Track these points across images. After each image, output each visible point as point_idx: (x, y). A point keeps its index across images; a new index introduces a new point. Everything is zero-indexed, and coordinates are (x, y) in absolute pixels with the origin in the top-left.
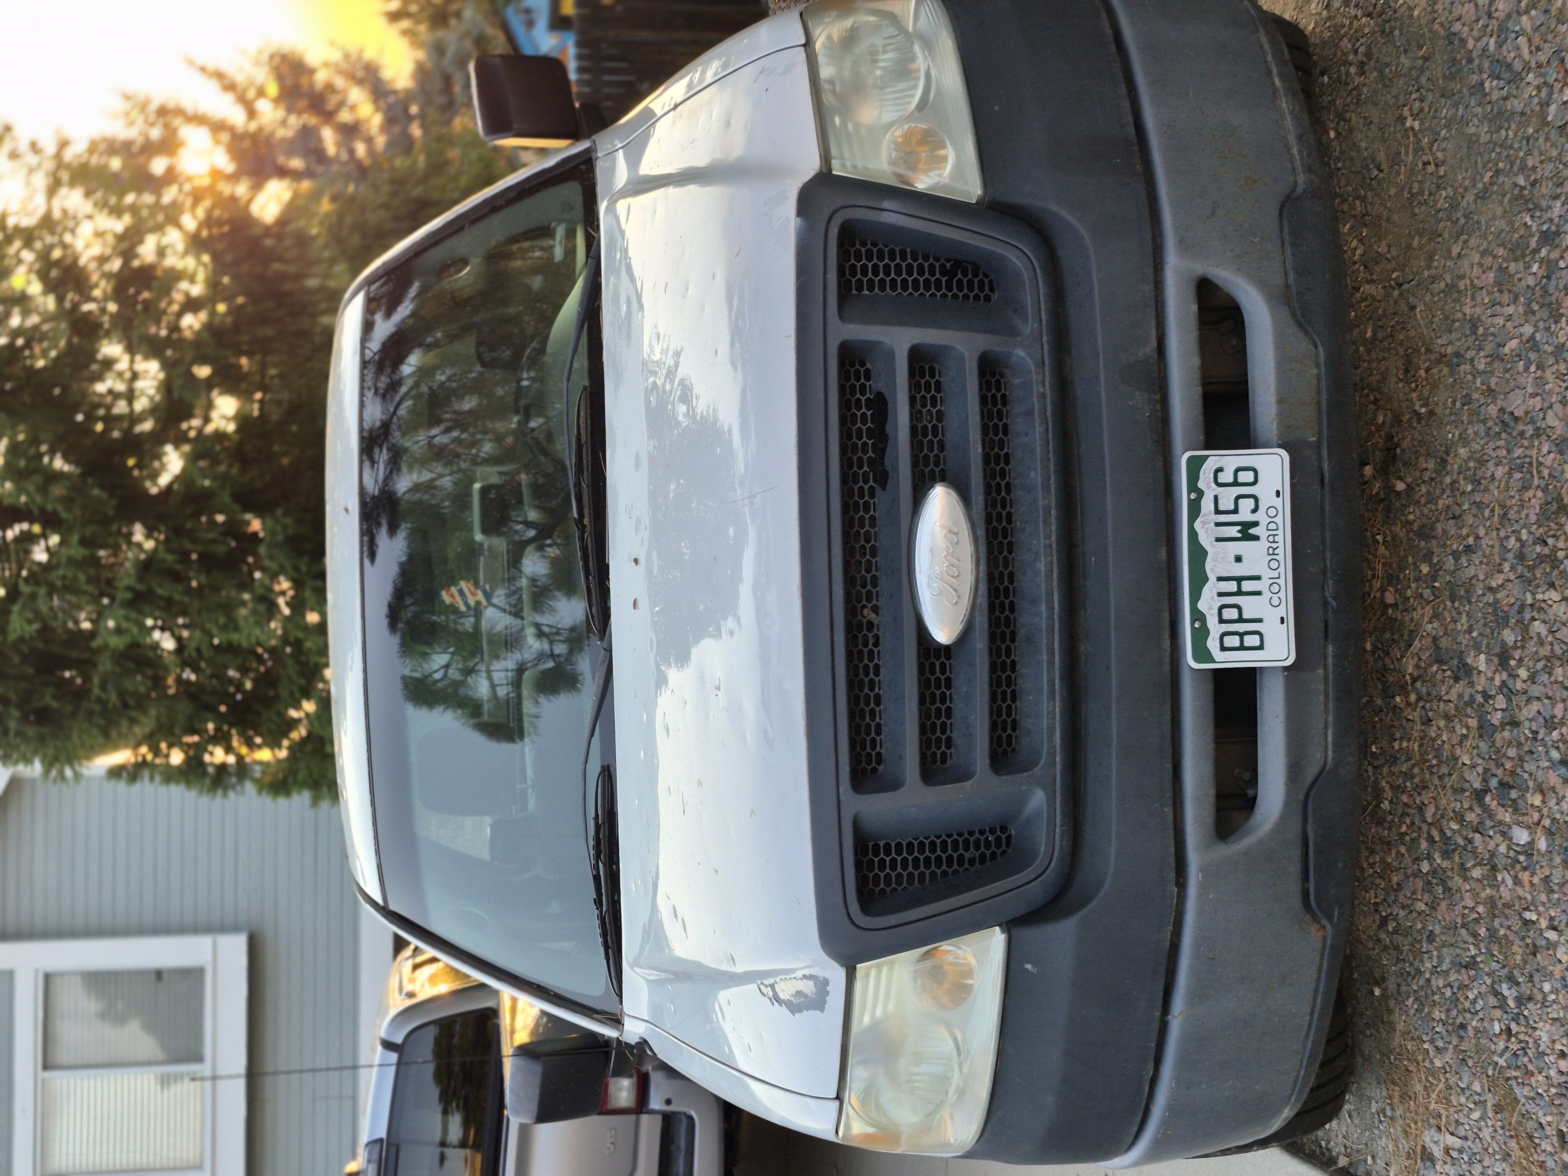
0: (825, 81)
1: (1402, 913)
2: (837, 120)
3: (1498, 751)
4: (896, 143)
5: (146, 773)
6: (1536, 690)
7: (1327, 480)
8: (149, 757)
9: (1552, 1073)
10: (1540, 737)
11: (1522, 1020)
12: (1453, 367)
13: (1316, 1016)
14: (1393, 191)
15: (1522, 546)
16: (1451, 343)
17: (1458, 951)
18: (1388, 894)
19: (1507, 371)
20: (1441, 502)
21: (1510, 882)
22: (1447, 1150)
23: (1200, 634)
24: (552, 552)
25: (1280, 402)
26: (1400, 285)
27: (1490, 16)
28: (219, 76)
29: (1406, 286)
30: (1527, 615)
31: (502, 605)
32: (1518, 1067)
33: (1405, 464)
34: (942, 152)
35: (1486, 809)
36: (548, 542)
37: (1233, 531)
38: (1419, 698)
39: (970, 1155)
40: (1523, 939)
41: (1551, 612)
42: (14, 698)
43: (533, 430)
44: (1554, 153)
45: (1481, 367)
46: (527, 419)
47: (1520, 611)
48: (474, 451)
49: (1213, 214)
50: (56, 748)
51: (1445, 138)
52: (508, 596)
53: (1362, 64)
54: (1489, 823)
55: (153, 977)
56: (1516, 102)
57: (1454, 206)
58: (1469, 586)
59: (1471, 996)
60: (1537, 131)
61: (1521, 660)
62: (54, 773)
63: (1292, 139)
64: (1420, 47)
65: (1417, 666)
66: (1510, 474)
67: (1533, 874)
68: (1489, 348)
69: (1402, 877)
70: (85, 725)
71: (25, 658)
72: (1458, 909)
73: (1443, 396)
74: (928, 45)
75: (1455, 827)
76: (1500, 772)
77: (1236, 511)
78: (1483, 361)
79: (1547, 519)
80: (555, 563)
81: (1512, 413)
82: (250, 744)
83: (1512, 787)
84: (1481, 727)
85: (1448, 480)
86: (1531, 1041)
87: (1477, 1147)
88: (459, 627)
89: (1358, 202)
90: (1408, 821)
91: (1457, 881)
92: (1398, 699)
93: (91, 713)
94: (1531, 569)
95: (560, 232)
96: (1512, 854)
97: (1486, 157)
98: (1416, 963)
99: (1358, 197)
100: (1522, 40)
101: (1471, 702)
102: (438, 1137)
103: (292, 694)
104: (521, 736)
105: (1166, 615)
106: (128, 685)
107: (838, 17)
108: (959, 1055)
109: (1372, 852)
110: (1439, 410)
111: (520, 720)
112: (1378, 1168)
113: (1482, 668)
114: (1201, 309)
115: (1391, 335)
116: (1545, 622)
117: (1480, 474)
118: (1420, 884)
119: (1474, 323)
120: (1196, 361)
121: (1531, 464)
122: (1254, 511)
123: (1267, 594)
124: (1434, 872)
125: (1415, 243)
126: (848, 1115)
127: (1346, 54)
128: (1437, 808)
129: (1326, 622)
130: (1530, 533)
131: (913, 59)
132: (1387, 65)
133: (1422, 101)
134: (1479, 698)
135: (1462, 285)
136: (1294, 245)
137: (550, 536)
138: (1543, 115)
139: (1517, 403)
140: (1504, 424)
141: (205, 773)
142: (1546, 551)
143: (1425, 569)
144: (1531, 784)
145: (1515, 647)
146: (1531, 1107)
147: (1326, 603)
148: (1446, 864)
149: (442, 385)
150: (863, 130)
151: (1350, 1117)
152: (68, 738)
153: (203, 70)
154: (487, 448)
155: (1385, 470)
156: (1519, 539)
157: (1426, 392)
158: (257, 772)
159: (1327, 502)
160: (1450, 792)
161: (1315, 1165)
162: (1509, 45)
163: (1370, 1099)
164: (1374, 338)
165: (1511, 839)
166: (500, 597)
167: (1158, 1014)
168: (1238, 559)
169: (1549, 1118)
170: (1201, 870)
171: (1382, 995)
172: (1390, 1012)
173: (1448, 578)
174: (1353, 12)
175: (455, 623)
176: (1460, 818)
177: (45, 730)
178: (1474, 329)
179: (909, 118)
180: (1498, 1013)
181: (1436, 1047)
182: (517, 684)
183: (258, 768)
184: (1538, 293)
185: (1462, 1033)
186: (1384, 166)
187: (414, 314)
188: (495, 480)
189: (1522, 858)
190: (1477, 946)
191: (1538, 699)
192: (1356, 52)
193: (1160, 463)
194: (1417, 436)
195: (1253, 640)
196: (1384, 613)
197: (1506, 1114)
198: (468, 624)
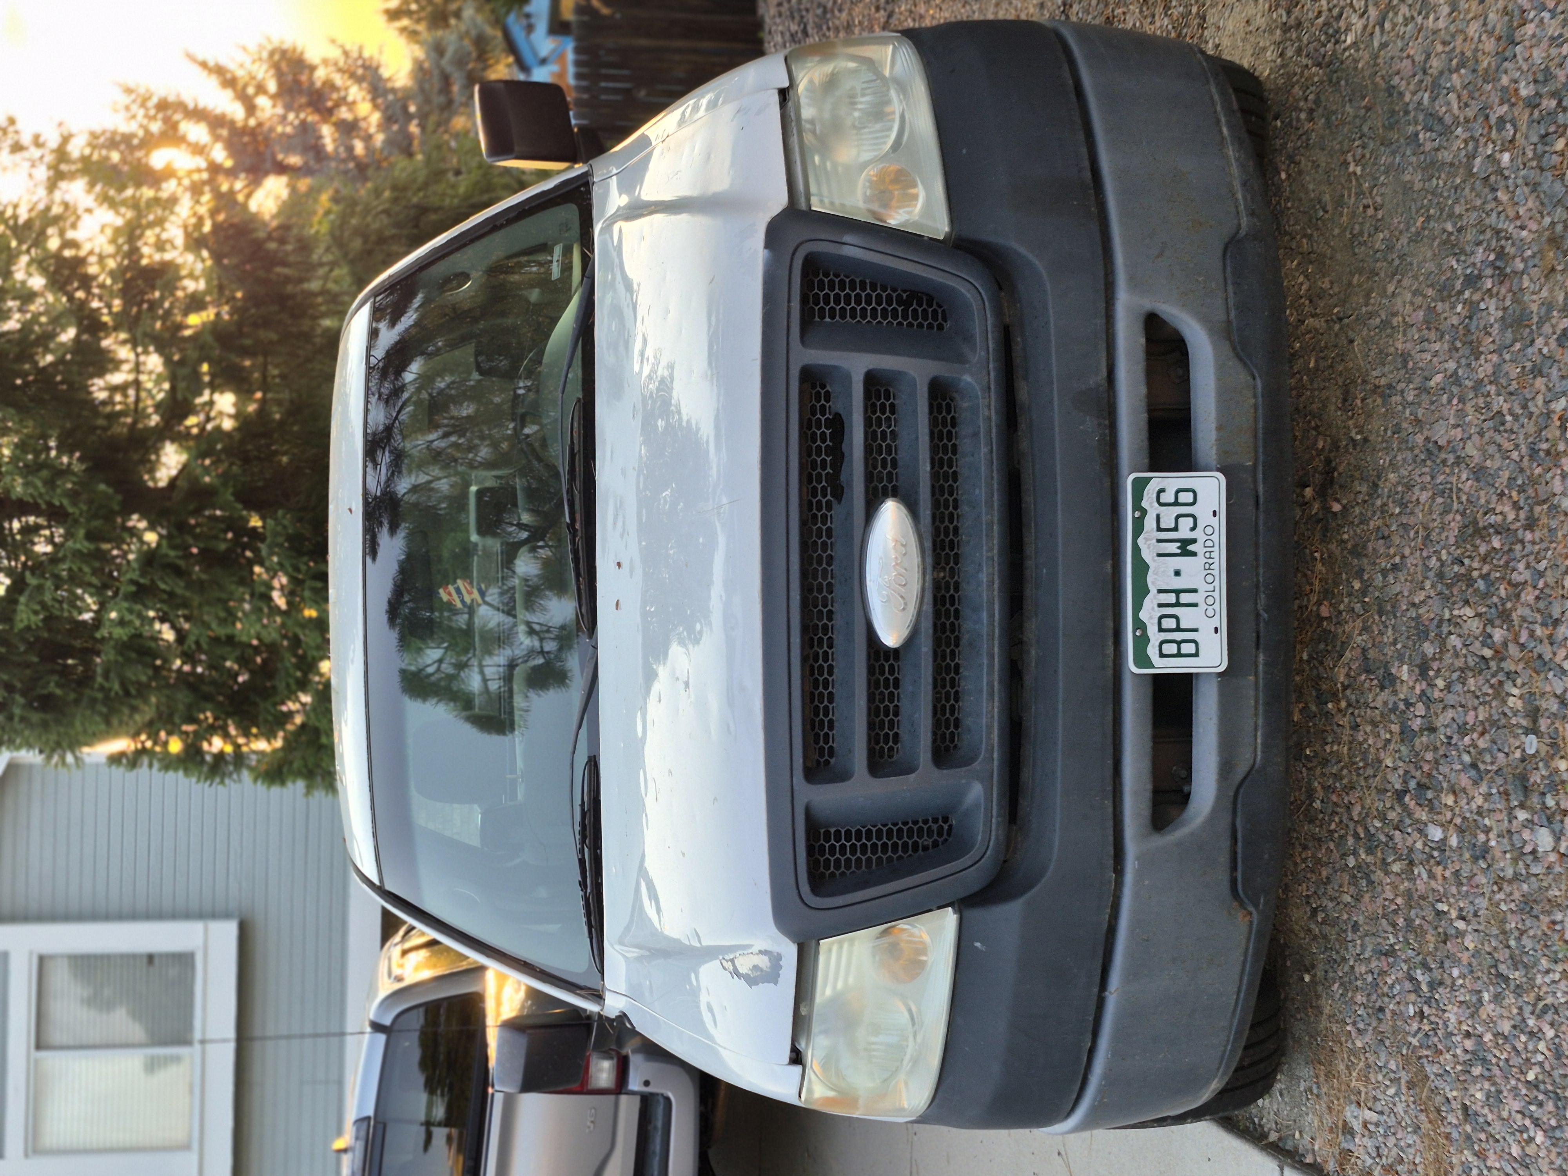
0: (807, 121)
1: (1330, 905)
2: (817, 159)
3: (1417, 754)
4: (870, 181)
5: (145, 760)
6: (1451, 699)
7: (1261, 500)
8: (149, 744)
9: (1459, 1051)
10: (1453, 742)
11: (1434, 1005)
12: (1386, 397)
13: (1242, 995)
14: (1336, 231)
15: (1442, 565)
16: (1384, 375)
17: (1380, 940)
18: (1318, 887)
19: (1432, 403)
20: (1372, 523)
21: (1425, 876)
22: (1365, 1124)
23: (1142, 641)
24: (544, 553)
25: (1220, 428)
26: (1341, 319)
27: (1425, 73)
28: (219, 71)
29: (1346, 321)
30: (1445, 629)
31: (495, 603)
32: (1429, 1047)
33: (1341, 487)
34: (913, 191)
35: (1405, 807)
36: (541, 543)
37: (1173, 548)
38: (1349, 705)
39: (923, 1119)
40: (1436, 928)
41: (1465, 626)
42: (19, 685)
43: (528, 436)
44: (1479, 202)
45: (1410, 398)
46: (523, 426)
47: (1439, 626)
48: (471, 456)
49: (1161, 254)
50: (59, 734)
51: (1383, 184)
52: (502, 594)
53: (1311, 111)
54: (1408, 821)
55: (145, 960)
56: (1446, 153)
57: (1390, 248)
58: (1395, 602)
59: (1390, 982)
60: (1464, 181)
61: (1439, 670)
62: (56, 758)
63: (1237, 184)
64: (1364, 98)
65: (1348, 675)
66: (1433, 498)
67: (1445, 868)
68: (1417, 380)
69: (1330, 871)
70: (88, 712)
71: (31, 646)
72: (1380, 901)
73: (1376, 424)
74: (903, 88)
75: (1378, 824)
76: (1418, 774)
77: (1176, 529)
78: (1412, 393)
79: (1464, 541)
80: (546, 563)
81: (1436, 442)
82: (247, 734)
83: (1429, 788)
84: (1402, 733)
85: (1379, 502)
86: (1441, 1022)
87: (1392, 1121)
88: (453, 624)
89: (1305, 241)
90: (1337, 819)
91: (1378, 875)
92: (1330, 705)
93: (93, 701)
94: (1449, 586)
95: (558, 250)
96: (1427, 850)
97: (1419, 204)
98: (1342, 951)
99: (1305, 236)
100: (1452, 96)
101: (1394, 710)
102: (422, 1118)
103: (288, 685)
104: (512, 728)
105: (1110, 624)
106: (130, 674)
107: (820, 62)
108: (913, 1024)
109: (1305, 848)
110: (1372, 438)
111: (511, 713)
112: (1304, 1142)
113: (1405, 677)
114: (1148, 340)
115: (1331, 367)
116: (1460, 636)
117: (1407, 498)
118: (1346, 877)
119: (1405, 357)
120: (1143, 390)
121: (1451, 490)
122: (1193, 529)
123: (1202, 606)
124: (1358, 867)
125: (1355, 281)
126: (810, 1081)
127: (1297, 101)
128: (1363, 807)
129: (1258, 633)
130: (1449, 553)
131: (889, 102)
132: (1334, 113)
133: (1364, 148)
134: (1402, 706)
135: (1395, 321)
136: (1236, 284)
137: (542, 539)
138: (1469, 167)
139: (1441, 433)
140: (1429, 452)
141: (203, 761)
142: (1463, 570)
143: (1357, 585)
144: (1445, 785)
145: (1434, 659)
146: (1439, 1083)
147: (1258, 615)
148: (1370, 859)
149: (441, 392)
150: (840, 169)
151: (1281, 1095)
152: (71, 725)
153: (204, 65)
154: (484, 452)
155: (1323, 492)
156: (1439, 559)
157: (1361, 420)
158: (253, 760)
159: (1261, 523)
160: (1374, 792)
161: (1247, 1140)
162: (1441, 100)
163: (1299, 1078)
164: (1317, 368)
165: (1426, 836)
166: (493, 594)
167: (1096, 990)
168: (1177, 573)
169: (1455, 1093)
170: (1137, 858)
171: (1312, 981)
172: (1318, 997)
173: (1377, 594)
174: (1305, 61)
175: (450, 619)
176: (1383, 817)
177: (48, 717)
178: (1405, 363)
179: (884, 158)
180: (1412, 997)
181: (1358, 1030)
182: (508, 678)
183: (254, 757)
184: (1461, 332)
185: (1381, 1016)
186: (1329, 208)
187: (417, 324)
188: (490, 483)
189: (1436, 854)
190: (1396, 935)
191: (1453, 706)
192: (1306, 99)
193: (1107, 484)
194: (1352, 460)
195: (1188, 648)
196: (1320, 625)
197: (1418, 1090)
198: (461, 621)
